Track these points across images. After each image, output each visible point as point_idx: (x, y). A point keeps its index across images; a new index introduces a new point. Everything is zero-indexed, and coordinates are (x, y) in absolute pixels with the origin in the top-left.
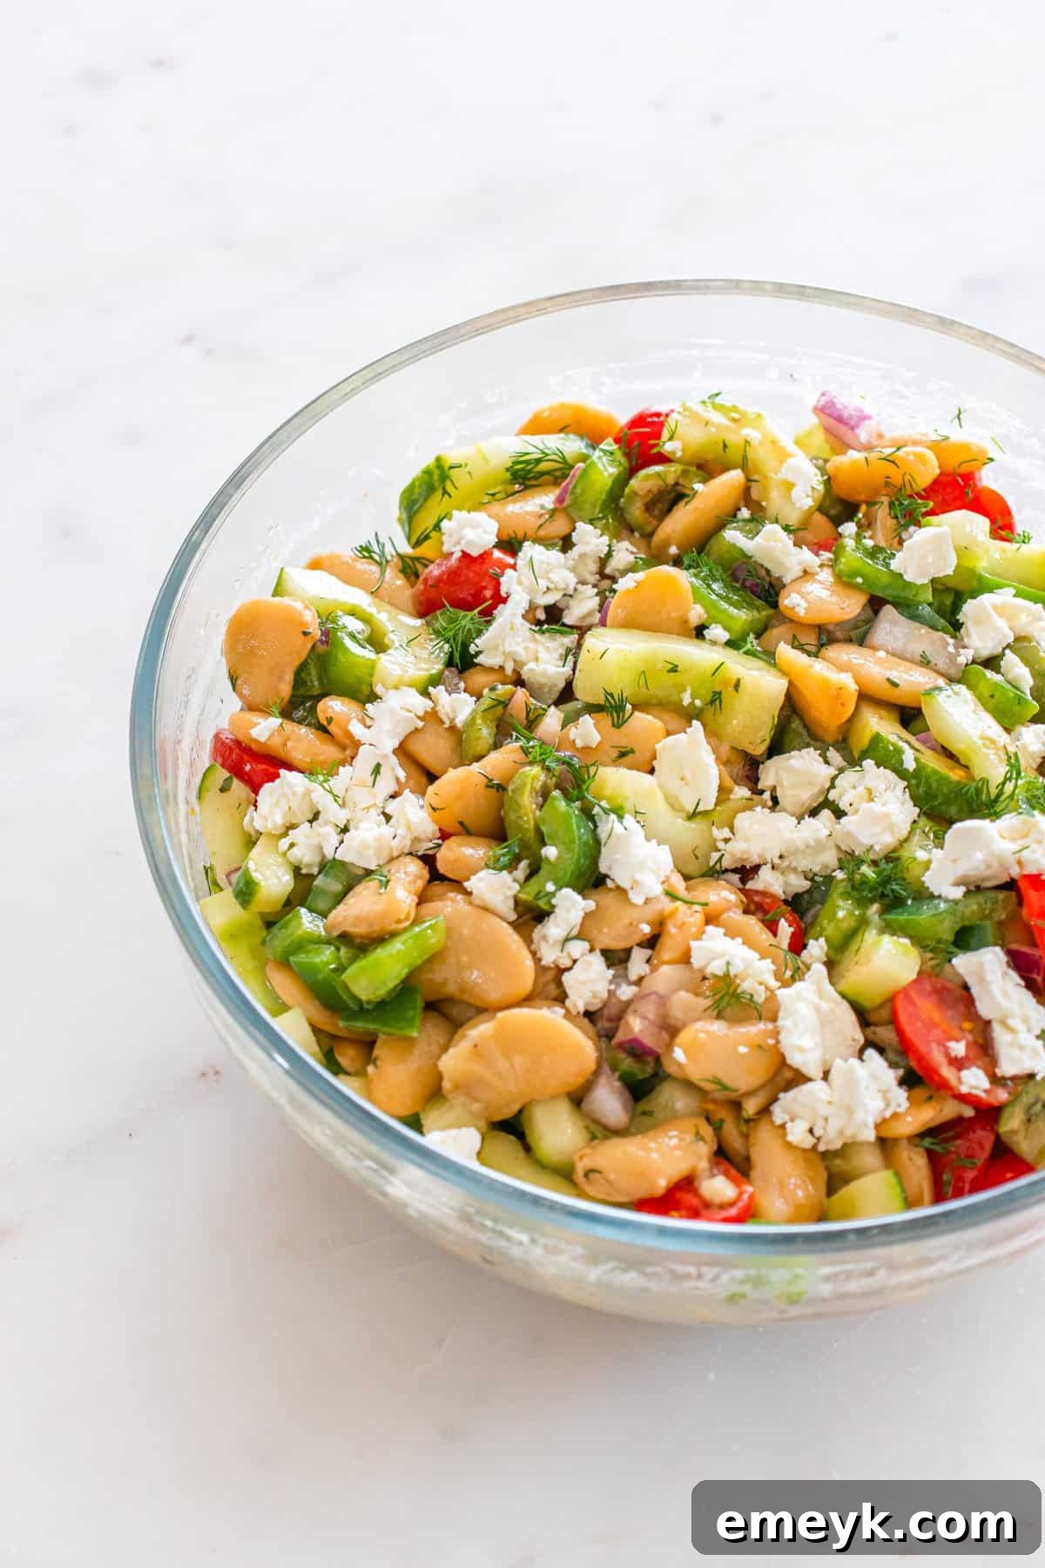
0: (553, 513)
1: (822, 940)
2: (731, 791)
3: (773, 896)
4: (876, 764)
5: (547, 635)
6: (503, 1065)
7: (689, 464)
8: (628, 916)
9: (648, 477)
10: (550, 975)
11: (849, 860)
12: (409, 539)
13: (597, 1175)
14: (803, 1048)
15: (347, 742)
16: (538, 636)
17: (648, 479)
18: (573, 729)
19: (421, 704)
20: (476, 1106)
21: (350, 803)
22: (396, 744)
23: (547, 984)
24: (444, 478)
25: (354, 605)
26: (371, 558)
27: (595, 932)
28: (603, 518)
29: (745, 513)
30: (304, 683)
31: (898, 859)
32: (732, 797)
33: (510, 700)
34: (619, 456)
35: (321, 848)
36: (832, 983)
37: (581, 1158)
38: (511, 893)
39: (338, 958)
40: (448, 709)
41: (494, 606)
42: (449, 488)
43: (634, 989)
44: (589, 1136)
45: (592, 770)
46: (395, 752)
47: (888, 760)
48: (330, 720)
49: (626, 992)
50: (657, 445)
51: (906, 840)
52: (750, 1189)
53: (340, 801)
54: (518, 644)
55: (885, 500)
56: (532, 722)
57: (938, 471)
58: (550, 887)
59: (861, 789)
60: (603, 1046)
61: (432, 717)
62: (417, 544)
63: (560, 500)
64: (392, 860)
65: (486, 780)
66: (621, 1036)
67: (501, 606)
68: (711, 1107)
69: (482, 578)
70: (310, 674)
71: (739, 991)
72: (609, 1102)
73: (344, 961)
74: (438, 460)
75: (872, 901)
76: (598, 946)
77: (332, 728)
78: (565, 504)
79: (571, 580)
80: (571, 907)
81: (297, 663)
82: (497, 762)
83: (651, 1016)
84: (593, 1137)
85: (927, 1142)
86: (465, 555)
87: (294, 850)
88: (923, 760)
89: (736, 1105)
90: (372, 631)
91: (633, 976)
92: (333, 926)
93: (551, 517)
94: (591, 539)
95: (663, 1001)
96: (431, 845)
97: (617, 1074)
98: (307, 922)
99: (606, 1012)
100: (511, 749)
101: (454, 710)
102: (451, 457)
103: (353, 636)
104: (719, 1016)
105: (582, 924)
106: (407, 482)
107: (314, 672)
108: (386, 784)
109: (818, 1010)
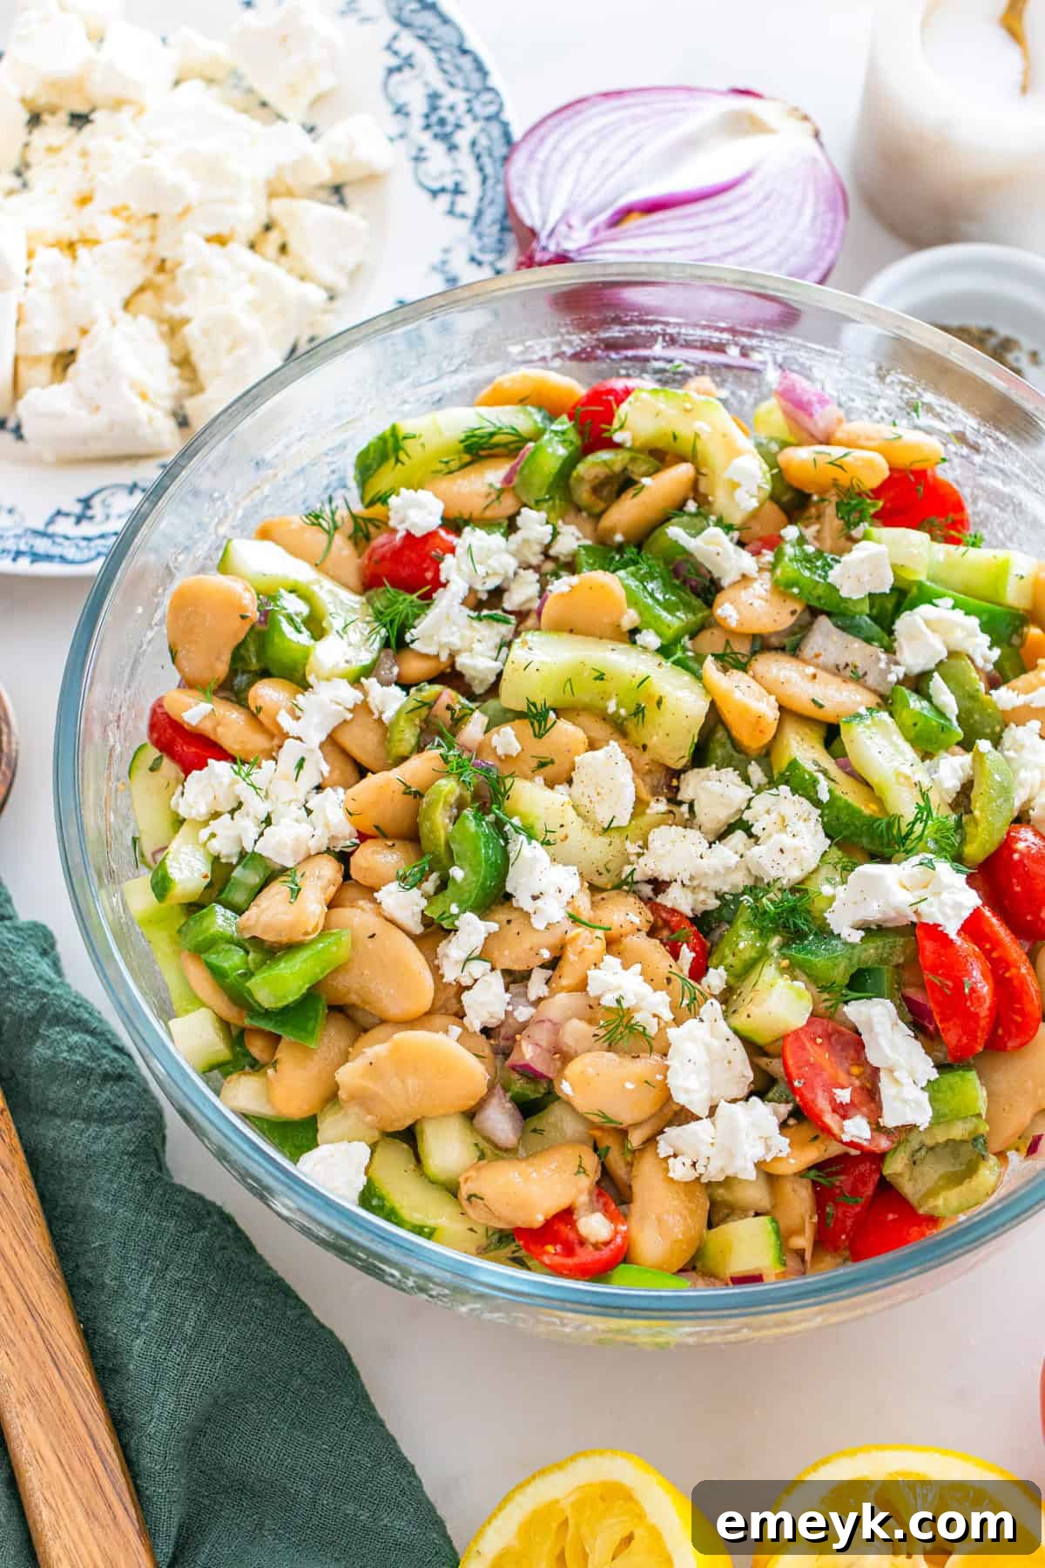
0: (501, 492)
1: (721, 969)
2: (647, 804)
3: (681, 914)
4: (791, 790)
5: (484, 622)
6: (395, 1083)
7: (640, 451)
8: (528, 941)
9: (595, 464)
10: (452, 991)
11: (757, 887)
12: (362, 499)
13: (480, 1201)
14: (689, 1088)
15: (276, 732)
16: (476, 624)
17: (597, 463)
18: (495, 737)
19: (351, 696)
20: (369, 1118)
21: (273, 796)
22: (323, 737)
23: (447, 1000)
24: (397, 448)
25: (296, 581)
26: (320, 525)
27: (496, 953)
28: (551, 498)
29: (691, 506)
30: (243, 659)
31: (806, 891)
32: (648, 811)
33: (435, 702)
34: (573, 436)
35: (241, 841)
36: (726, 1018)
37: (466, 1180)
38: (418, 910)
39: (247, 963)
40: (377, 701)
41: (434, 590)
42: (402, 456)
43: (532, 1010)
44: (478, 1154)
45: (508, 782)
46: (322, 746)
47: (803, 787)
48: (259, 709)
49: (523, 1013)
50: (608, 430)
51: (816, 871)
52: (624, 1228)
53: (263, 794)
54: (453, 634)
55: (834, 499)
56: (458, 722)
57: (887, 474)
58: (454, 909)
59: (774, 815)
60: (498, 1063)
61: (363, 708)
62: (371, 504)
63: (508, 480)
64: (309, 857)
65: (403, 788)
66: (514, 1058)
67: (441, 590)
68: (597, 1133)
69: (424, 561)
70: (248, 650)
71: (633, 1022)
72: (500, 1121)
73: (251, 966)
74: (394, 429)
75: (775, 931)
76: (499, 967)
77: (261, 716)
78: (514, 483)
79: (512, 564)
80: (473, 930)
81: (235, 643)
82: (418, 767)
83: (544, 1043)
84: (482, 1156)
85: (813, 1174)
86: (409, 535)
87: (214, 841)
88: (838, 792)
89: (623, 1133)
90: (311, 611)
91: (532, 996)
92: (245, 928)
93: (498, 498)
94: (534, 524)
95: (557, 1027)
96: (348, 843)
97: (509, 1095)
98: (220, 920)
99: (503, 1031)
100: (432, 755)
101: (384, 703)
102: (405, 427)
103: (290, 620)
104: (610, 1048)
105: (484, 946)
106: (364, 446)
107: (252, 648)
108: (310, 777)
109: (709, 1049)
